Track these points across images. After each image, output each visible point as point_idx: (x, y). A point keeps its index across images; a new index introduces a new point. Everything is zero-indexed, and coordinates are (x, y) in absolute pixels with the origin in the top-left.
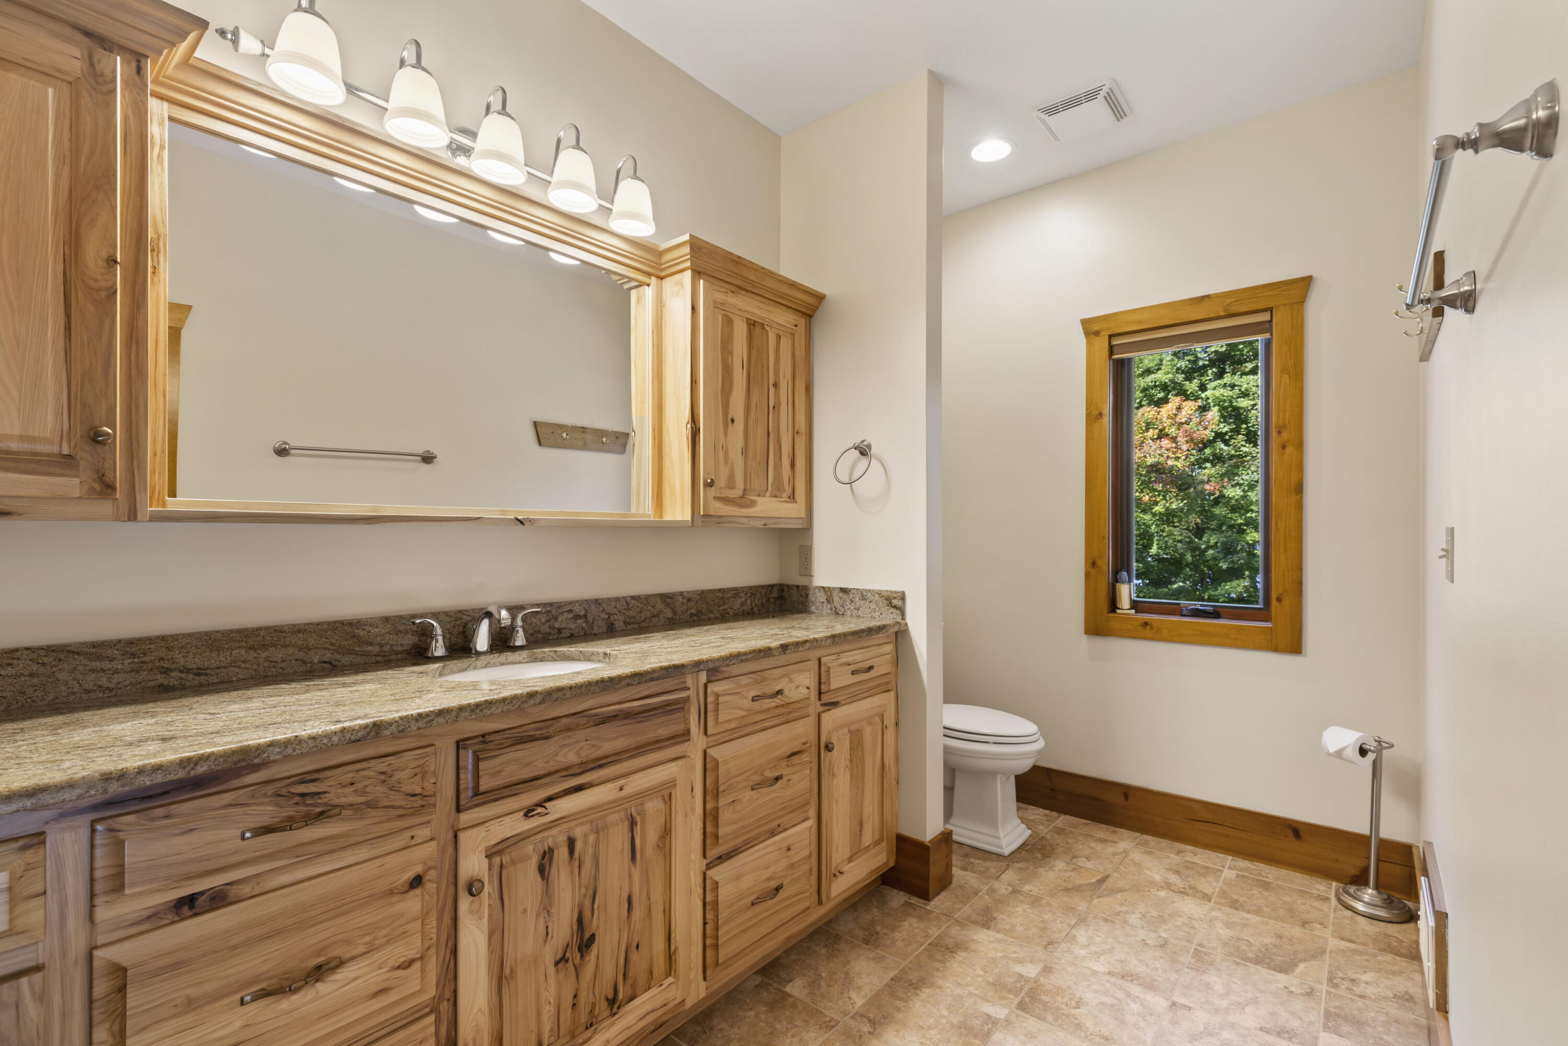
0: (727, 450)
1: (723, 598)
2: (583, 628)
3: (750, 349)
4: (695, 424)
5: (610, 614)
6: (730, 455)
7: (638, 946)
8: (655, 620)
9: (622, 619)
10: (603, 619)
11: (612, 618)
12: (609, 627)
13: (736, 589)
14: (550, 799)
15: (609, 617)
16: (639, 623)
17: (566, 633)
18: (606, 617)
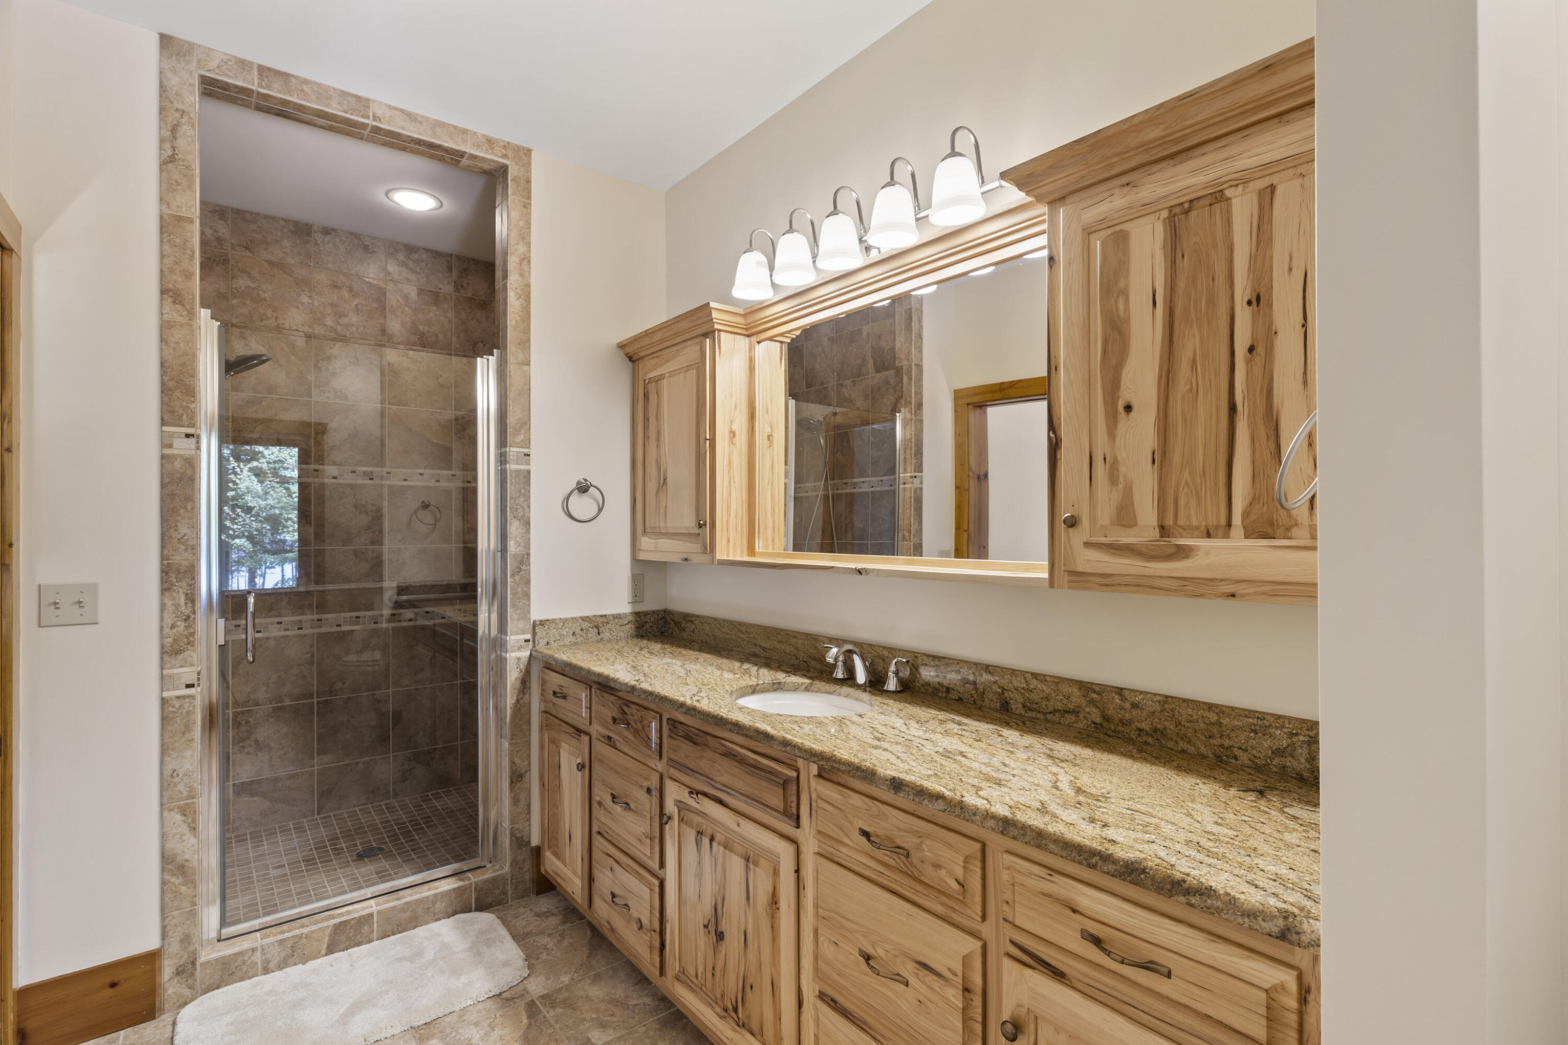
0: (1115, 461)
1: (1219, 724)
2: (972, 696)
3: (1174, 262)
4: (1054, 432)
5: (1003, 689)
6: (1123, 469)
7: (751, 987)
8: (1070, 719)
9: (1022, 700)
10: (996, 693)
11: (1006, 694)
12: (1002, 705)
13: (1261, 716)
14: (706, 795)
15: (1003, 693)
16: (1045, 714)
17: (953, 695)
18: (999, 690)
